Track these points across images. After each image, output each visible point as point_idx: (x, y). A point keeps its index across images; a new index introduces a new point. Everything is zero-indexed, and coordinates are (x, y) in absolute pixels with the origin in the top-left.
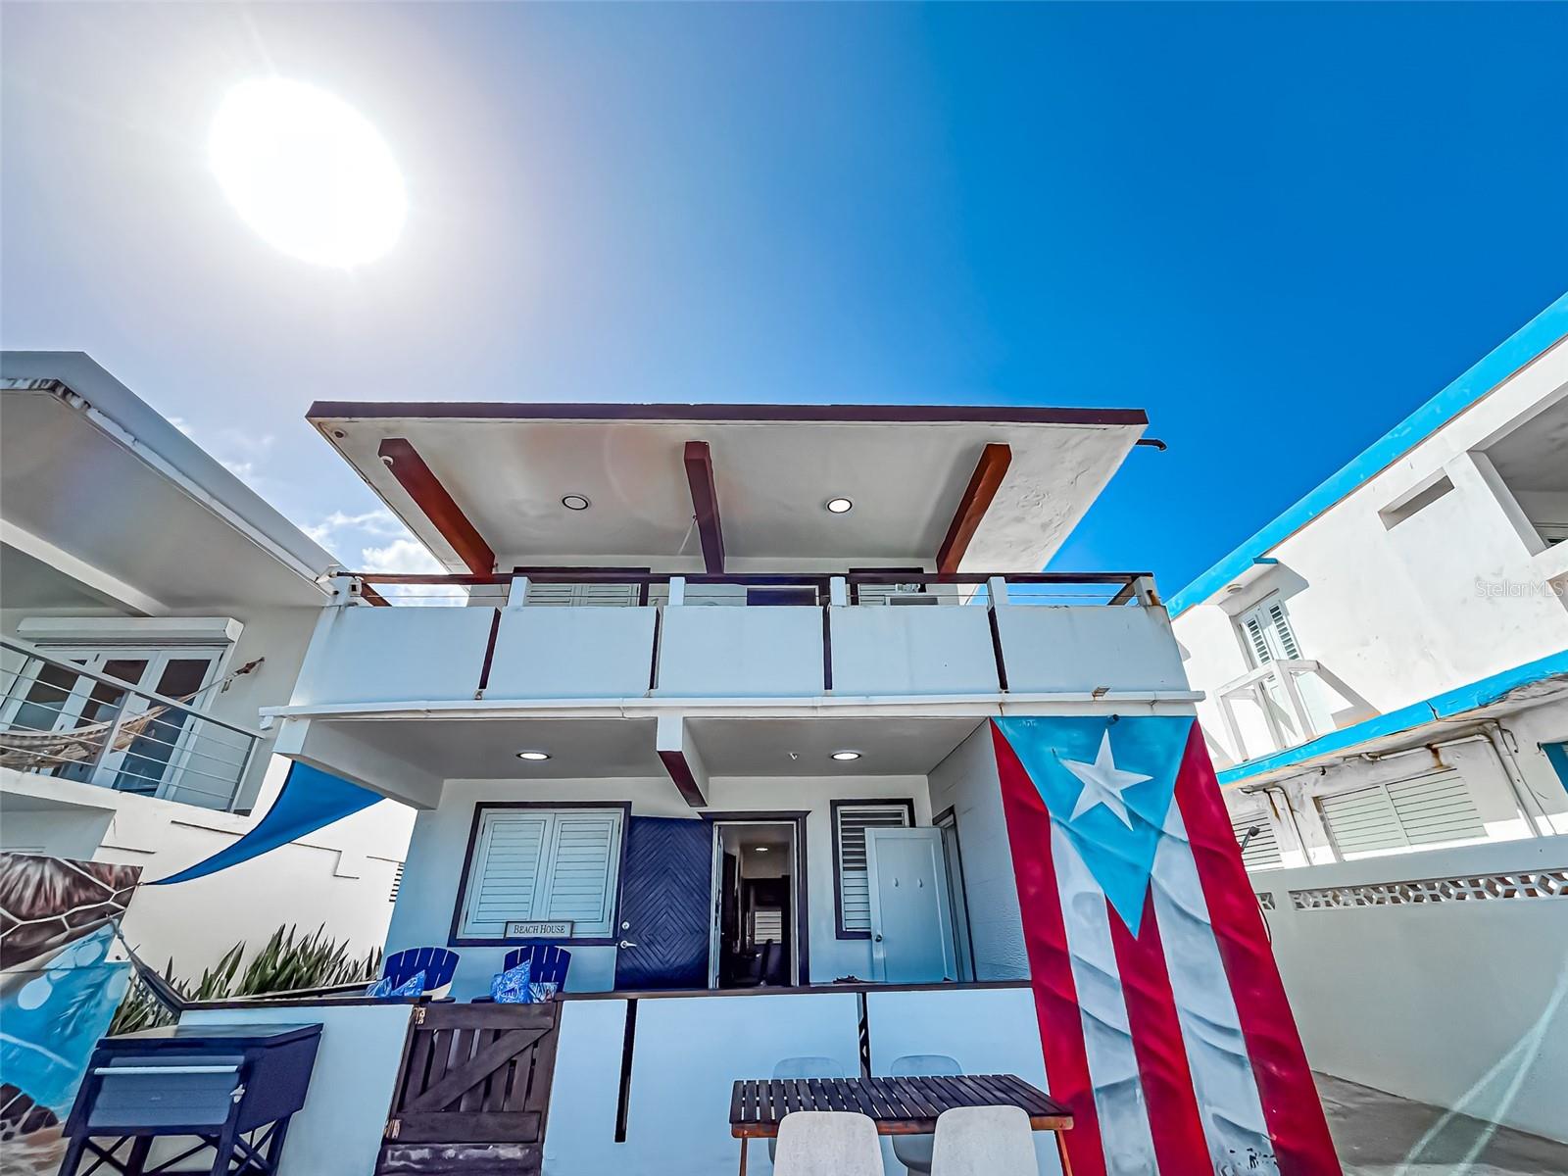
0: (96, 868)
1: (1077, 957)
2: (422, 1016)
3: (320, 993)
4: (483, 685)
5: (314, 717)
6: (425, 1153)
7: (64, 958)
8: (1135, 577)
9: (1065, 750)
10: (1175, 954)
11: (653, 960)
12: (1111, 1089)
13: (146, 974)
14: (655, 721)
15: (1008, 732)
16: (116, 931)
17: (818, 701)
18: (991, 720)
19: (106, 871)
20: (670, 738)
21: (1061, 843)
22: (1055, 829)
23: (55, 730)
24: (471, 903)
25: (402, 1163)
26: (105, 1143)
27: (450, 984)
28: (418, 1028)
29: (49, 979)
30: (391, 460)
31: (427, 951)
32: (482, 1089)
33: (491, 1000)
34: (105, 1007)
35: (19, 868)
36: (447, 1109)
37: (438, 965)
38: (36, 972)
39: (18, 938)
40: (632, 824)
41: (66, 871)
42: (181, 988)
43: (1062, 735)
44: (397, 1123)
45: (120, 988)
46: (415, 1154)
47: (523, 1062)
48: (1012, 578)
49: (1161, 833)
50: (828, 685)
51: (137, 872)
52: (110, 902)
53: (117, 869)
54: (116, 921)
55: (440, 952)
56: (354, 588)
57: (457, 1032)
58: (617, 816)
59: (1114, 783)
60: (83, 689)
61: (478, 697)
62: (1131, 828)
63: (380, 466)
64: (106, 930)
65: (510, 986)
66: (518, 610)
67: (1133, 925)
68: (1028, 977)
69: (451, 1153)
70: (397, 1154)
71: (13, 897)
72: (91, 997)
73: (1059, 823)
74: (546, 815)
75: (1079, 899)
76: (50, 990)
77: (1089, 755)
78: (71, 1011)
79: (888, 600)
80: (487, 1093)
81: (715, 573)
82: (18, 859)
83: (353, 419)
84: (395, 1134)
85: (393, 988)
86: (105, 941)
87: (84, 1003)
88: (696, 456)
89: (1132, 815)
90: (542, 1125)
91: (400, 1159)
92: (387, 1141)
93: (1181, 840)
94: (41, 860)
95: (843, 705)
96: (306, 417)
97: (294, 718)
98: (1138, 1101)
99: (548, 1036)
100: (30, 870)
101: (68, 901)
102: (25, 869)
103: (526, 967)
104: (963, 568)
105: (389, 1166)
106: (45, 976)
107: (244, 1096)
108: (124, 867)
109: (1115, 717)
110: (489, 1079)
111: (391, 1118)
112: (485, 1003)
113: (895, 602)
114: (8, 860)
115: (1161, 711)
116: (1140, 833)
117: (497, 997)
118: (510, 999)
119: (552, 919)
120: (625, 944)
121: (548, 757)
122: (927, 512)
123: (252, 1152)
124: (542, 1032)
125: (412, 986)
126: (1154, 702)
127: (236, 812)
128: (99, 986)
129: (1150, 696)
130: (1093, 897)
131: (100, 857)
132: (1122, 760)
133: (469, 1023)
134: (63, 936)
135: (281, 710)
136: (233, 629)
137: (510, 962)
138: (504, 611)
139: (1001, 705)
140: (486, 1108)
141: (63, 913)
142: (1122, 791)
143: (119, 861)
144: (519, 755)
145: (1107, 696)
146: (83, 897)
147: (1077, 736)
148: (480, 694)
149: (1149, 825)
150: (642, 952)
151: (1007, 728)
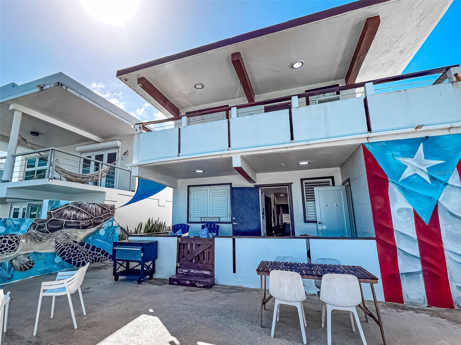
0: (105, 205)
1: (397, 230)
2: (180, 240)
3: (158, 234)
4: (179, 152)
5: (139, 166)
6: (186, 271)
7: (106, 225)
8: (448, 69)
9: (399, 153)
10: (446, 230)
11: (243, 228)
12: (408, 274)
13: (122, 228)
14: (232, 157)
15: (370, 149)
16: (114, 219)
17: (288, 145)
18: (363, 145)
19: (107, 206)
20: (237, 163)
21: (393, 190)
22: (391, 185)
23: (90, 173)
24: (191, 212)
25: (182, 272)
26: (120, 262)
27: (188, 233)
28: (180, 243)
29: (104, 229)
30: (141, 85)
31: (181, 225)
32: (197, 258)
33: (199, 237)
34: (116, 235)
35: (91, 206)
36: (190, 261)
37: (185, 228)
38: (101, 228)
39: (95, 220)
40: (232, 189)
41: (100, 206)
42: (131, 231)
43: (398, 147)
44: (179, 264)
45: (118, 232)
46: (184, 271)
47: (206, 252)
48: (376, 82)
49: (446, 184)
50: (292, 139)
51: (114, 206)
52: (110, 213)
53: (110, 205)
54: (113, 217)
55: (185, 225)
56: (140, 128)
57: (189, 244)
58: (228, 187)
59: (423, 165)
60: (92, 164)
61: (179, 156)
62: (431, 183)
63: (138, 87)
64: (111, 219)
65: (203, 233)
66: (185, 127)
67: (426, 219)
68: (375, 236)
69: (192, 271)
70: (180, 270)
71: (91, 212)
72: (113, 233)
73: (393, 182)
74: (208, 188)
75: (399, 211)
76: (105, 231)
77: (412, 154)
78: (110, 236)
79: (317, 102)
80: (199, 259)
81: (252, 103)
82: (90, 204)
83: (128, 74)
84: (179, 266)
85: (174, 233)
86: (112, 221)
87: (112, 234)
88: (236, 59)
89: (432, 178)
90: (213, 267)
91: (181, 271)
92: (177, 267)
93: (457, 187)
94: (94, 204)
95: (297, 146)
96: (116, 76)
97: (135, 166)
98: (420, 278)
99: (212, 247)
100: (93, 206)
101: (102, 213)
102: (92, 206)
103: (206, 229)
104: (358, 81)
105: (179, 273)
106: (103, 229)
107: (143, 255)
108: (111, 205)
109: (427, 137)
110: (198, 256)
111: (177, 262)
112: (197, 238)
113: (320, 102)
114: (88, 204)
115: (453, 132)
116: (435, 185)
117: (200, 236)
118: (203, 237)
119: (213, 217)
120: (234, 223)
121: (204, 171)
122: (339, 59)
123: (149, 267)
124: (210, 245)
125: (179, 233)
126: (450, 128)
127: (132, 191)
128: (114, 231)
129: (449, 125)
130: (407, 210)
131: (106, 203)
132: (428, 155)
133: (192, 242)
134: (104, 220)
135: (131, 165)
136: (119, 143)
137: (203, 227)
138: (181, 128)
139: (368, 138)
140: (199, 262)
141: (102, 215)
142: (427, 168)
143: (110, 203)
144: (195, 171)
145: (423, 128)
146: (105, 212)
147: (406, 147)
148: (179, 155)
149: (441, 181)
150: (240, 226)
151: (370, 147)
